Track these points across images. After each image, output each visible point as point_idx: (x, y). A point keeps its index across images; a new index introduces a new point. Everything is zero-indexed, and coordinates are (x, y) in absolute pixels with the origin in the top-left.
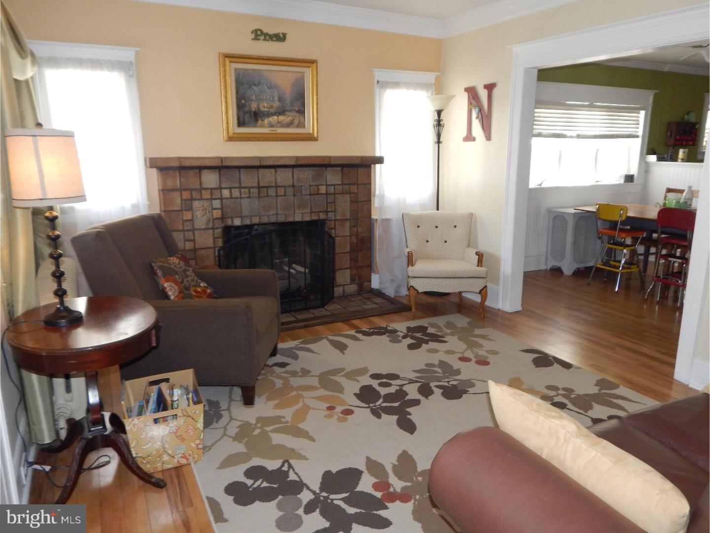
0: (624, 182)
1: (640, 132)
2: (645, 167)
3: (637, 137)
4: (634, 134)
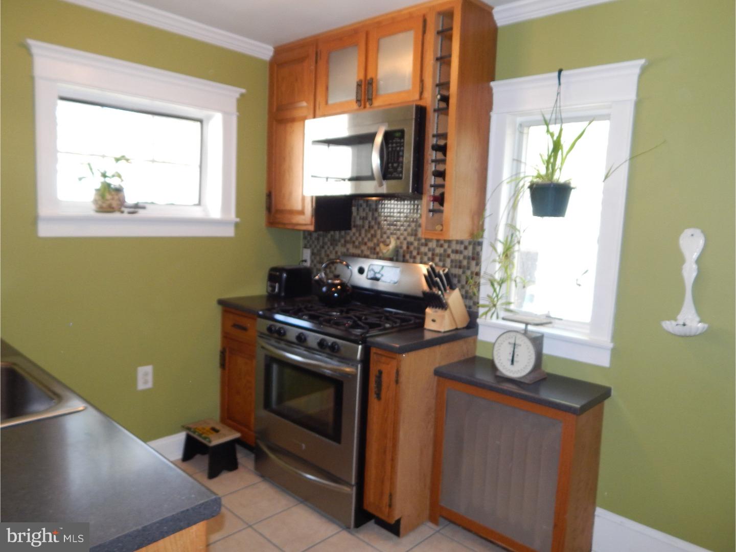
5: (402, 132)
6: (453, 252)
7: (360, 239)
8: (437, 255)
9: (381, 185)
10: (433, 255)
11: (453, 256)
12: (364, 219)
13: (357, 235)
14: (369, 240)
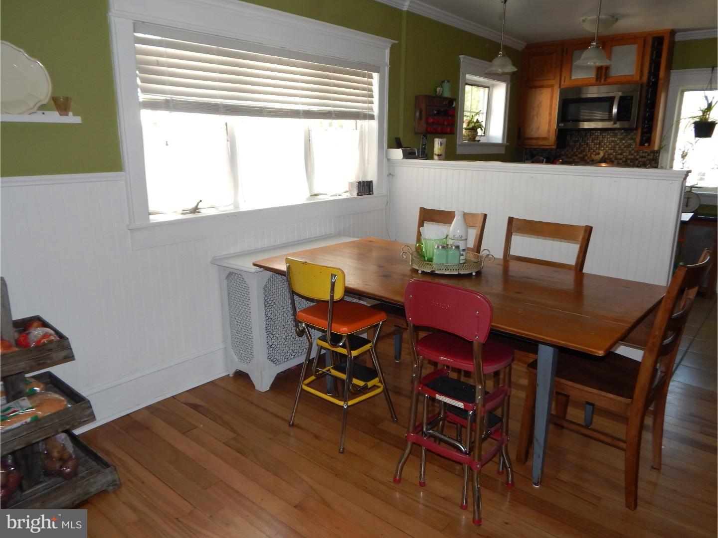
0: (358, 195)
1: (376, 109)
2: (387, 169)
3: (371, 117)
4: (366, 111)
5: (632, 97)
6: (640, 157)
7: (572, 153)
8: (629, 159)
9: (615, 123)
10: (626, 159)
11: (640, 159)
12: (576, 142)
13: (570, 150)
14: (579, 153)
